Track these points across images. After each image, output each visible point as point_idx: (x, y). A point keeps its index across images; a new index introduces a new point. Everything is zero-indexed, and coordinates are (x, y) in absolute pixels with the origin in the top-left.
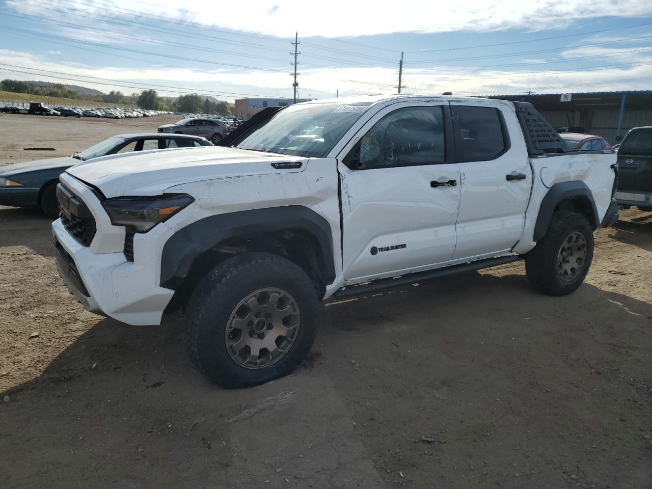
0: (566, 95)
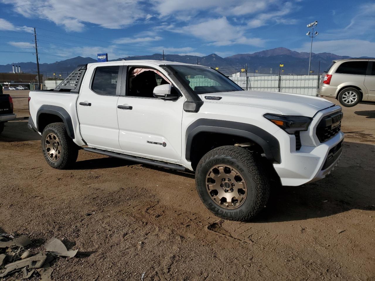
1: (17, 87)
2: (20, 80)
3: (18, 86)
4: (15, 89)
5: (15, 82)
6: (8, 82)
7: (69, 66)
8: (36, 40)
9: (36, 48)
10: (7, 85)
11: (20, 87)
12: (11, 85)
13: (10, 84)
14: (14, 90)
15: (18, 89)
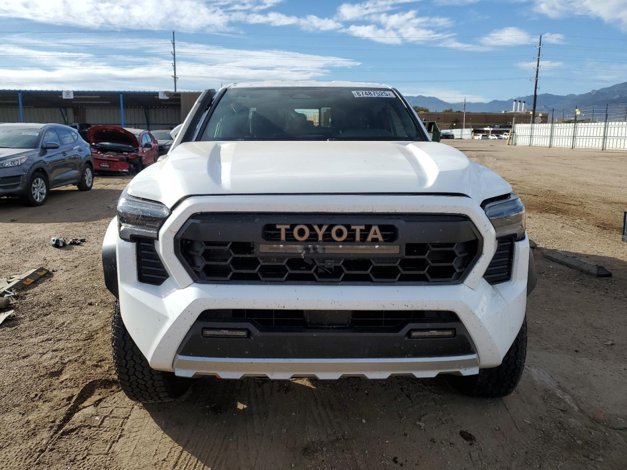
0: (68, 93)
1: (501, 135)
2: (509, 124)
3: (502, 132)
4: (496, 137)
5: (500, 127)
6: (490, 127)
7: (618, 96)
8: (539, 56)
9: (538, 69)
10: (488, 131)
11: (505, 135)
12: (493, 132)
13: (492, 129)
14: (495, 139)
15: (501, 139)
